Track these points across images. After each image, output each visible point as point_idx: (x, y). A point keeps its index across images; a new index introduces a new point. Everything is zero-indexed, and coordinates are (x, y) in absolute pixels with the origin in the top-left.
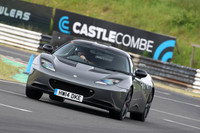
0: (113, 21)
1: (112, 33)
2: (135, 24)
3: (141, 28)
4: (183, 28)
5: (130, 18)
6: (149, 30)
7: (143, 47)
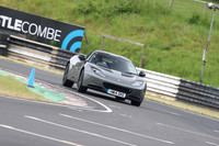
0: (16, 9)
1: (17, 21)
2: (39, 12)
3: (46, 17)
4: (90, 17)
5: (33, 6)
6: (54, 18)
7: (50, 36)
